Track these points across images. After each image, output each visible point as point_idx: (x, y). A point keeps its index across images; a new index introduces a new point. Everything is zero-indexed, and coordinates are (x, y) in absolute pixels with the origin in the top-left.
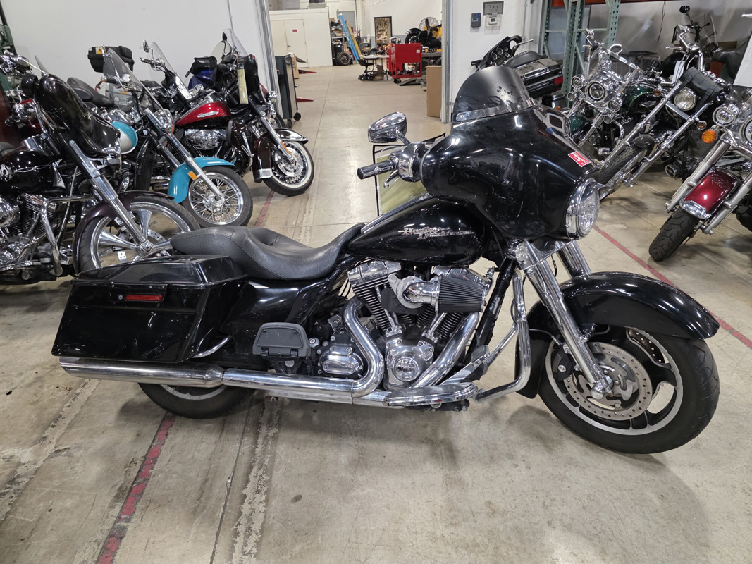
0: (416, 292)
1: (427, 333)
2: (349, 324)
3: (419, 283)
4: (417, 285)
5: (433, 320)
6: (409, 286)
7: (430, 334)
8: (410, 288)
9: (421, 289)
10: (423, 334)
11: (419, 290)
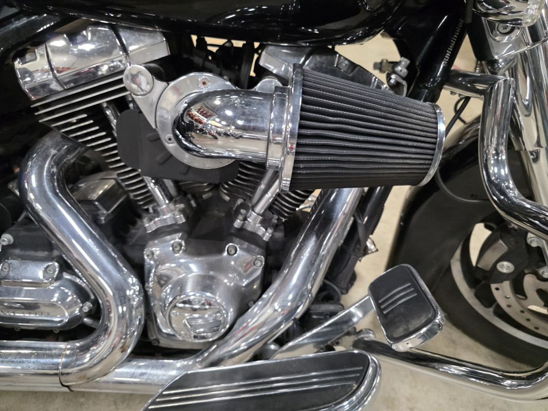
0: (214, 123)
1: (245, 219)
2: (38, 207)
3: (222, 93)
4: (217, 102)
5: (258, 184)
6: (191, 104)
7: (253, 221)
8: (194, 112)
9: (229, 113)
10: (238, 223)
11: (224, 118)
